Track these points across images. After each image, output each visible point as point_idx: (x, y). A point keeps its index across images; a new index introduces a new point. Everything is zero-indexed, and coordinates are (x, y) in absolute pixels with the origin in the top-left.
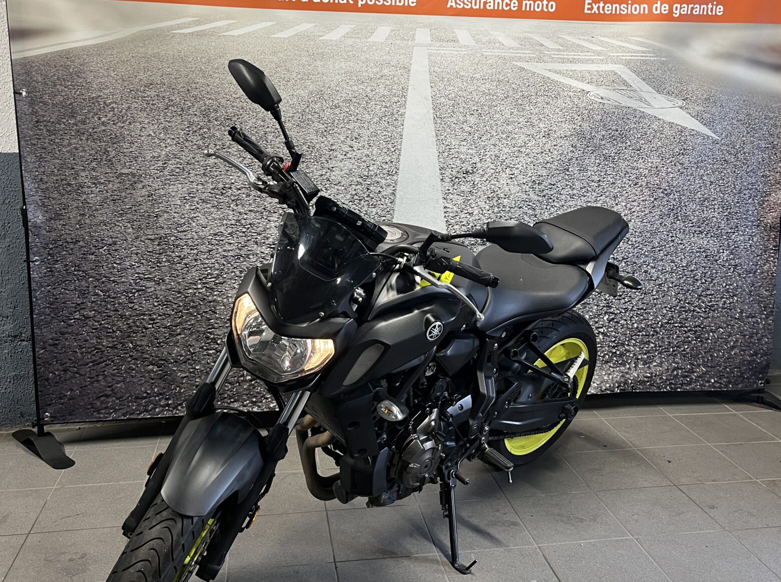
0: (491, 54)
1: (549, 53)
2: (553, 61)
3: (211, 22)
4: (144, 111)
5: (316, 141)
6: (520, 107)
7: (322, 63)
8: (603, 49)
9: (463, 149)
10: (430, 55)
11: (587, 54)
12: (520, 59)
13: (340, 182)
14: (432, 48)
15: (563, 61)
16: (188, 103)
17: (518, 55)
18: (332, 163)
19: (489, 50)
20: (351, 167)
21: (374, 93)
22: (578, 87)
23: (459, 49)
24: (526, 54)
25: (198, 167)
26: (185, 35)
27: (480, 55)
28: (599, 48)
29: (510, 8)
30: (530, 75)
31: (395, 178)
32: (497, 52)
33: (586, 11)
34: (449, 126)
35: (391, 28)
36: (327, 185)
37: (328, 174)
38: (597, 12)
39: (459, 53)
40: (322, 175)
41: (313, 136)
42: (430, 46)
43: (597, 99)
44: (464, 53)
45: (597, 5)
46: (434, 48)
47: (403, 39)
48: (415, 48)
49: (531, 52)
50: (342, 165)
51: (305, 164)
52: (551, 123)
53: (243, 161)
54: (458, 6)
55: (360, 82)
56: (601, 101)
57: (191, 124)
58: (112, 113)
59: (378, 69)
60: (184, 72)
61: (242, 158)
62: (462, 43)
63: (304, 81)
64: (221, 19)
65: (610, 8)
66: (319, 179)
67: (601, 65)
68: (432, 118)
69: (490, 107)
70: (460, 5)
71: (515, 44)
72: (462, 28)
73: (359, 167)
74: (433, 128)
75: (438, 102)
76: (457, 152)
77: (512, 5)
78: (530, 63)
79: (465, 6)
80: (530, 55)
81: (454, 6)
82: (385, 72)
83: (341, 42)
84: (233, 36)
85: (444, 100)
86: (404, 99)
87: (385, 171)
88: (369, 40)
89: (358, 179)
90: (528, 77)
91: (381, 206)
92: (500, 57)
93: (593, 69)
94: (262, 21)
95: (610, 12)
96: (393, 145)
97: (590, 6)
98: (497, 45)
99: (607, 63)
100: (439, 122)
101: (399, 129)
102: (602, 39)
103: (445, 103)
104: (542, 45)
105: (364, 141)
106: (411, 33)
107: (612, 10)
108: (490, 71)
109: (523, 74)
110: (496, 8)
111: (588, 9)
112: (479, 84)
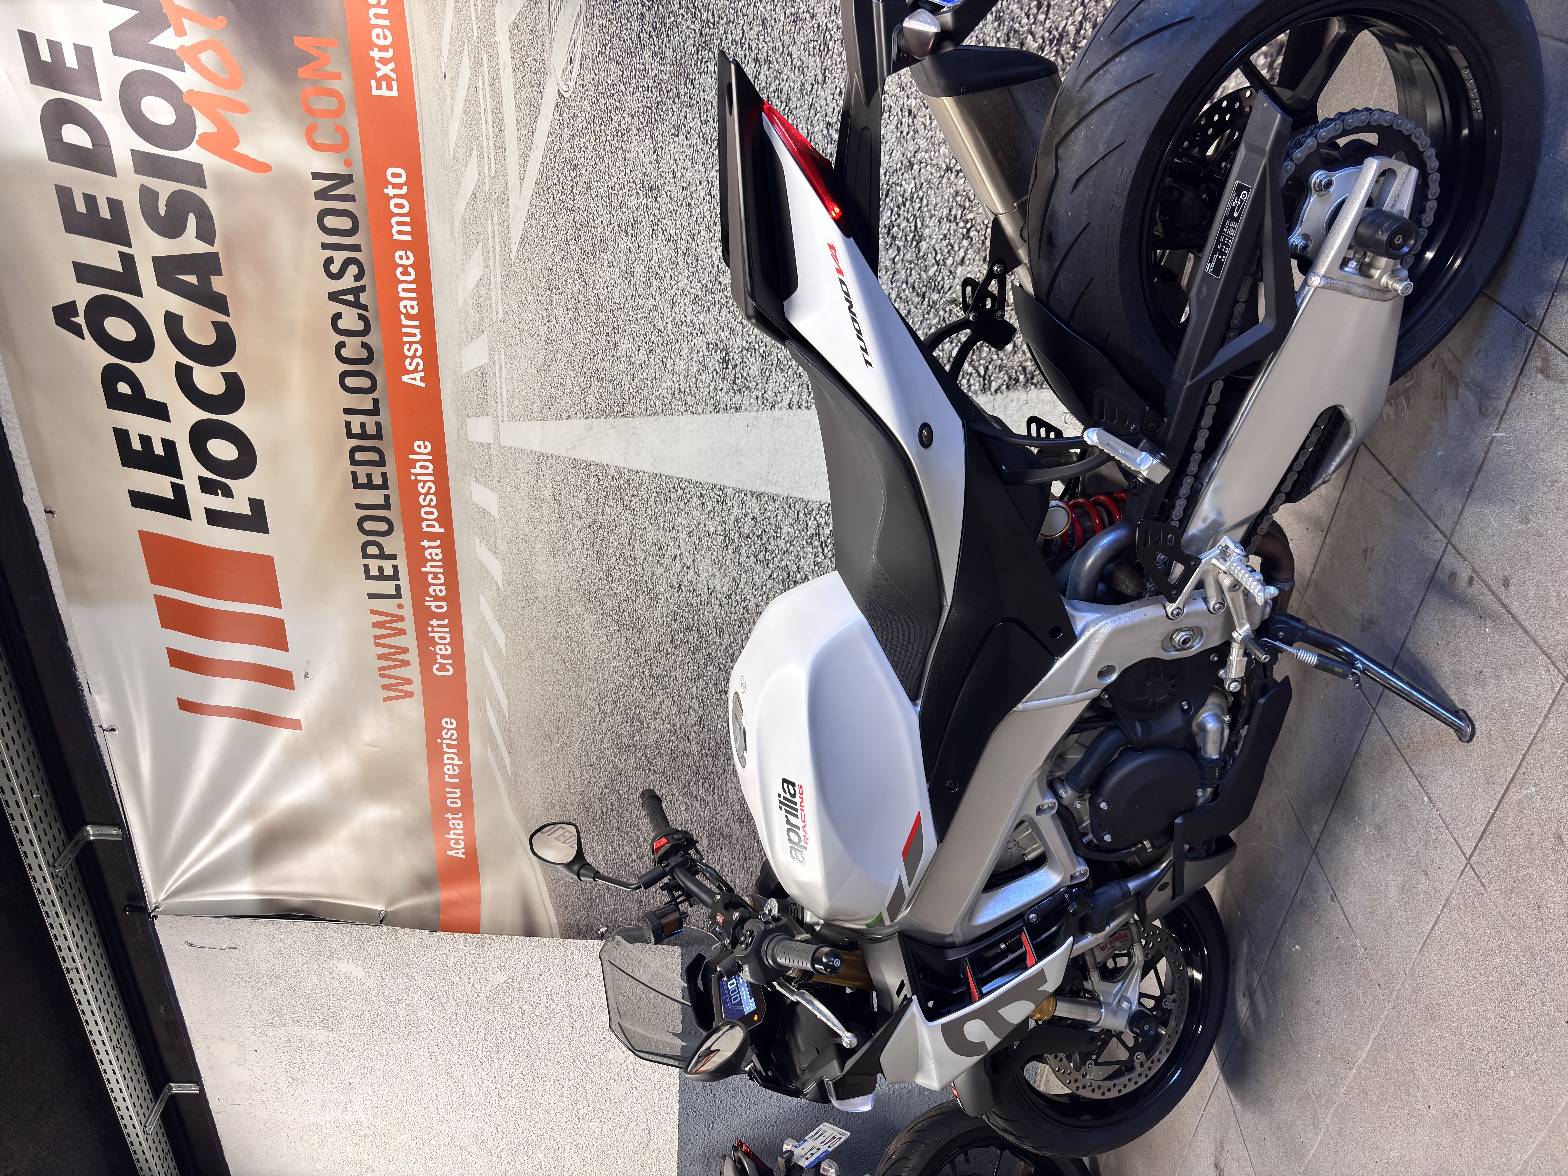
0: (500, 302)
1: (487, 181)
2: (501, 172)
3: (491, 729)
4: (622, 813)
5: (665, 609)
6: (597, 247)
7: (541, 589)
8: (466, 51)
9: (681, 366)
10: (512, 418)
11: (480, 91)
12: (505, 244)
13: (734, 580)
14: (500, 415)
15: (501, 149)
16: (608, 768)
17: (498, 248)
18: (702, 588)
19: (493, 305)
20: (708, 561)
21: (584, 515)
22: (551, 118)
23: (497, 366)
24: (493, 231)
25: (702, 763)
26: (513, 763)
27: (504, 326)
28: (465, 59)
29: (410, 266)
30: (534, 222)
31: (729, 492)
32: (496, 293)
33: (394, 93)
34: (639, 389)
35: (473, 483)
36: (738, 598)
37: (719, 596)
38: (392, 65)
39: (503, 365)
40: (720, 605)
41: (658, 613)
42: (497, 417)
43: (574, 75)
44: (503, 356)
45: (378, 65)
46: (500, 411)
47: (489, 463)
48: (503, 443)
49: (489, 221)
50: (705, 574)
51: (702, 628)
52: (629, 182)
53: (694, 710)
54: (420, 368)
55: (567, 535)
56: (576, 65)
57: (638, 767)
58: (625, 848)
59: (544, 505)
60: (565, 767)
61: (691, 711)
62: (484, 360)
63: (570, 618)
64: (486, 717)
65: (379, 31)
66: (726, 609)
67: (501, 62)
68: (623, 420)
69: (600, 309)
70: (418, 364)
71: (477, 254)
72: (458, 360)
73: (709, 549)
74: (642, 420)
75: (594, 407)
76: (686, 377)
77: (404, 262)
78: (511, 222)
79: (419, 354)
80: (495, 221)
81: (422, 374)
82: (547, 494)
83: (504, 559)
84: (509, 704)
85: (591, 396)
86: (592, 467)
87: (718, 508)
88: (497, 517)
89: (730, 551)
90: (539, 227)
91: (779, 517)
92: (505, 287)
93: (512, 80)
94: (483, 666)
95: (387, 32)
96: (672, 490)
97: (384, 84)
98: (483, 292)
99: (494, 46)
100: (630, 408)
101: (644, 478)
102: (445, 52)
103: (597, 395)
104: (474, 196)
105: (666, 538)
106: (478, 450)
107: (383, 27)
108: (533, 307)
109: (533, 238)
110: (414, 295)
111: (390, 88)
112: (559, 330)
